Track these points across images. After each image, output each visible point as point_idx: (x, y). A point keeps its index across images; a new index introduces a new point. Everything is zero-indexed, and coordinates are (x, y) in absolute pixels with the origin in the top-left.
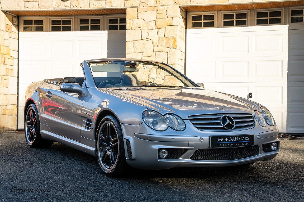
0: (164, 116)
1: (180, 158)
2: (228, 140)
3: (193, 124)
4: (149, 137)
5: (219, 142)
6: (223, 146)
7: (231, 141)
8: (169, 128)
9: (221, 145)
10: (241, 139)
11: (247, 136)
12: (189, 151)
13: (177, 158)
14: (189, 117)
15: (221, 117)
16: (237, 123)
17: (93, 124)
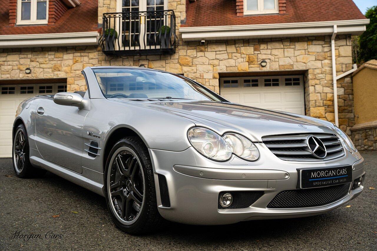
0: (222, 136)
1: (250, 207)
2: (324, 174)
3: (271, 149)
4: (201, 171)
5: (313, 178)
6: (317, 185)
7: (328, 177)
8: (234, 156)
9: (315, 184)
10: (339, 172)
11: (344, 168)
12: (265, 195)
13: (246, 206)
14: (262, 137)
15: (307, 138)
16: (328, 147)
17: (101, 148)
